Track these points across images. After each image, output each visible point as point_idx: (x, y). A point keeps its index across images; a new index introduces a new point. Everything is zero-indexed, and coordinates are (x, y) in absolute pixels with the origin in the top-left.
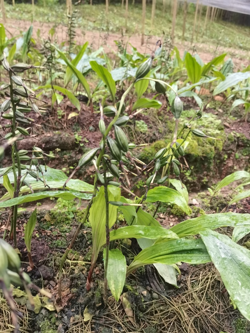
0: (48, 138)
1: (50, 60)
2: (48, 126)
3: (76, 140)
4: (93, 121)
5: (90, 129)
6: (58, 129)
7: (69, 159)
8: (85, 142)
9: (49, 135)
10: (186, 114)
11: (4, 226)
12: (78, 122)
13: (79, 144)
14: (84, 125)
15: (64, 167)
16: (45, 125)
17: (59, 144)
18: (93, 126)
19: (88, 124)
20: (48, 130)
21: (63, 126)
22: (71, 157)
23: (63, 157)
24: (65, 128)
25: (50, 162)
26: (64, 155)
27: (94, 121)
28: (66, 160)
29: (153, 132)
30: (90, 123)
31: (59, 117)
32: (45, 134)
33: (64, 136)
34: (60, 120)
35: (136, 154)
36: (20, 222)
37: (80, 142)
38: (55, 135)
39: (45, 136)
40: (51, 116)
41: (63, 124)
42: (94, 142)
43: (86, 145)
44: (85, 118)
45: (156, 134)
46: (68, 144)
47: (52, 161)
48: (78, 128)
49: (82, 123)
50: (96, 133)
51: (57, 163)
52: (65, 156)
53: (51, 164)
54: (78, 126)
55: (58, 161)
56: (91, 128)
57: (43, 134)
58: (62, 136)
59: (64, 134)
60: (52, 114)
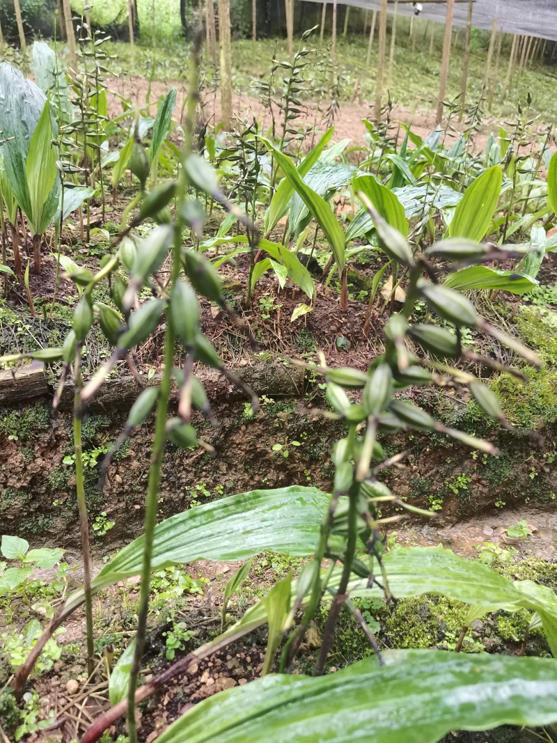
0: (242, 370)
1: (254, 174)
2: (239, 338)
3: (308, 373)
4: (345, 323)
5: (339, 345)
6: (264, 347)
7: (289, 421)
9: (244, 362)
10: (546, 296)
11: (206, 674)
12: (310, 327)
13: (315, 384)
14: (324, 333)
15: (276, 442)
16: (232, 337)
17: (267, 384)
18: (347, 336)
19: (333, 332)
20: (241, 348)
21: (275, 337)
22: (295, 417)
23: (276, 417)
24: (278, 341)
25: (243, 428)
26: (278, 410)
27: (348, 325)
28: (283, 423)
29: (489, 348)
30: (339, 330)
31: (265, 317)
32: (234, 361)
33: (279, 365)
34: (266, 322)
35: (456, 407)
36: (249, 659)
37: (318, 378)
38: (257, 362)
39: (235, 366)
40: (247, 314)
41: (275, 334)
44: (326, 317)
45: (496, 352)
46: (289, 384)
47: (247, 428)
48: (309, 341)
49: (320, 329)
50: (352, 353)
51: (259, 432)
52: (280, 414)
53: (244, 433)
54: (310, 336)
55: (261, 427)
56: (342, 341)
57: (229, 359)
58: (274, 364)
59: (280, 359)
60: (249, 308)
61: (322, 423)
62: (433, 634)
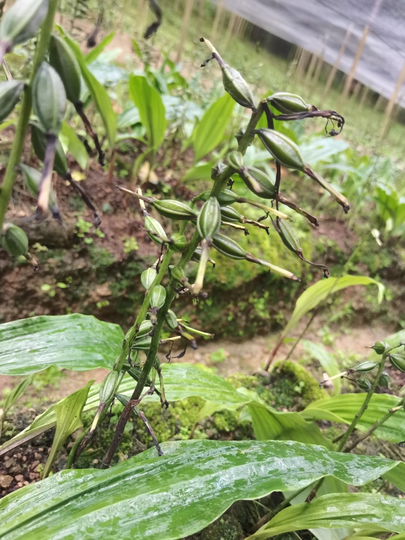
2: (19, 193)
3: (78, 229)
5: (104, 209)
7: (58, 267)
8: (95, 236)
9: (22, 213)
13: (82, 239)
14: (92, 199)
15: (45, 283)
17: (41, 234)
18: (111, 204)
19: (100, 198)
20: (20, 202)
22: (63, 264)
23: (47, 263)
25: (16, 269)
26: (49, 257)
28: (52, 268)
30: (105, 197)
32: (14, 212)
36: (25, 458)
37: (86, 234)
39: (14, 215)
42: (113, 237)
43: (96, 242)
44: (95, 186)
46: (61, 236)
47: (20, 270)
48: (79, 203)
51: (30, 274)
52: (51, 260)
53: (17, 273)
56: (107, 206)
57: (9, 209)
61: (86, 270)
62: (171, 429)
